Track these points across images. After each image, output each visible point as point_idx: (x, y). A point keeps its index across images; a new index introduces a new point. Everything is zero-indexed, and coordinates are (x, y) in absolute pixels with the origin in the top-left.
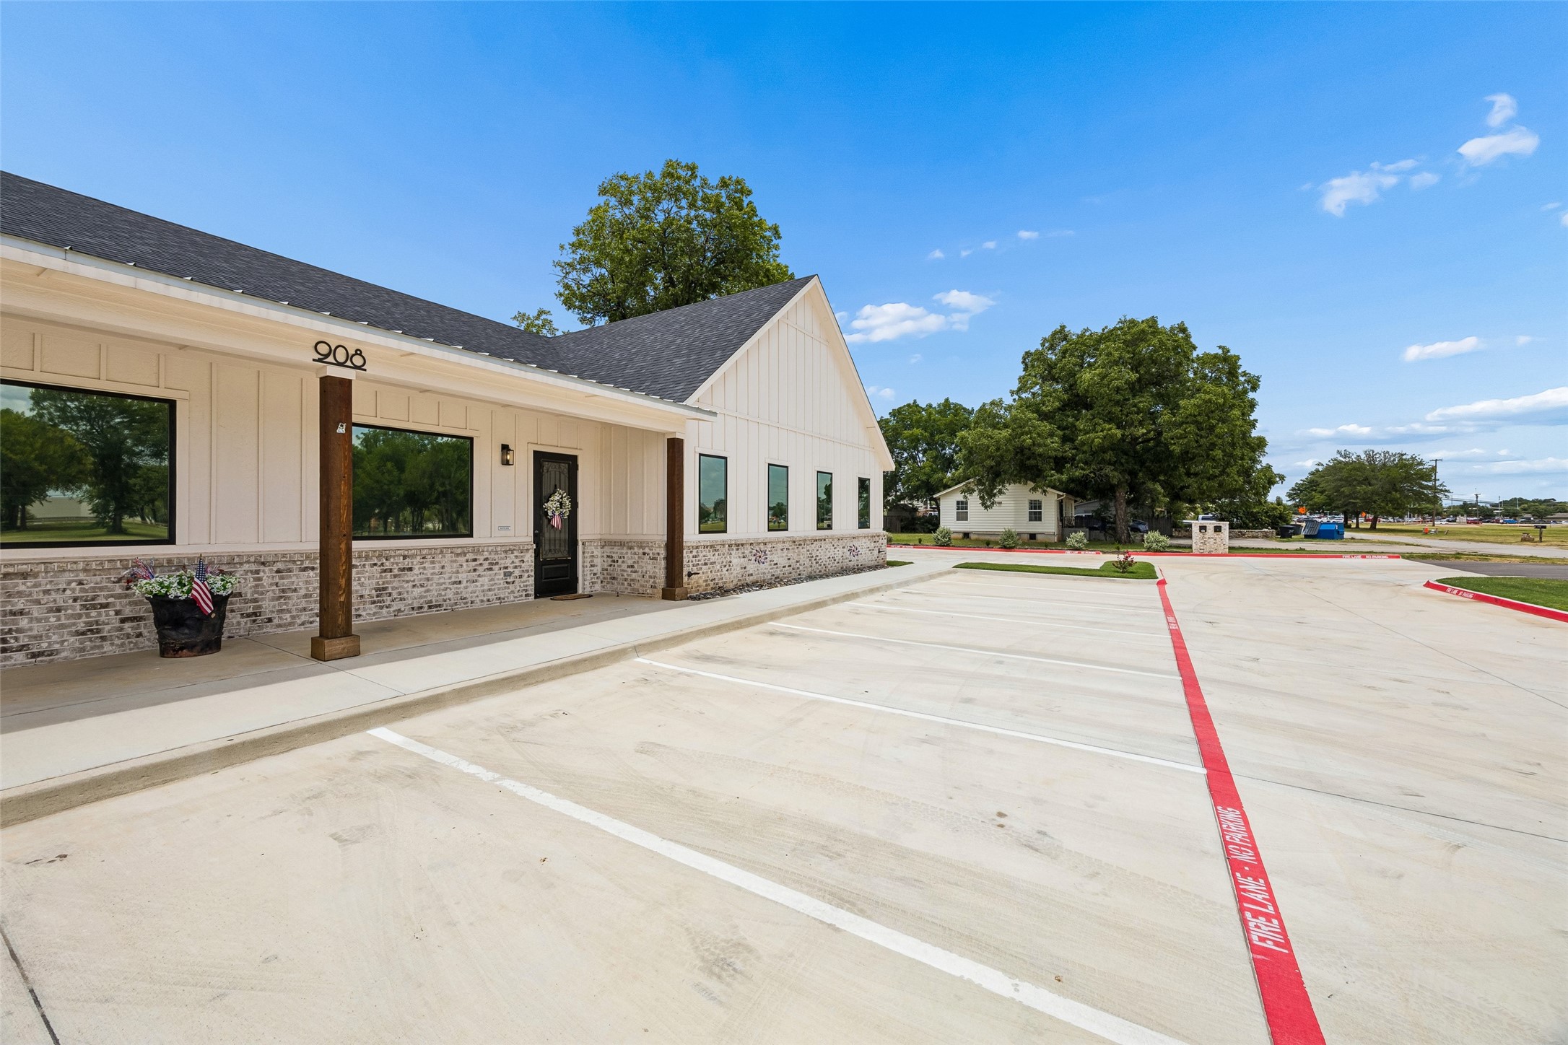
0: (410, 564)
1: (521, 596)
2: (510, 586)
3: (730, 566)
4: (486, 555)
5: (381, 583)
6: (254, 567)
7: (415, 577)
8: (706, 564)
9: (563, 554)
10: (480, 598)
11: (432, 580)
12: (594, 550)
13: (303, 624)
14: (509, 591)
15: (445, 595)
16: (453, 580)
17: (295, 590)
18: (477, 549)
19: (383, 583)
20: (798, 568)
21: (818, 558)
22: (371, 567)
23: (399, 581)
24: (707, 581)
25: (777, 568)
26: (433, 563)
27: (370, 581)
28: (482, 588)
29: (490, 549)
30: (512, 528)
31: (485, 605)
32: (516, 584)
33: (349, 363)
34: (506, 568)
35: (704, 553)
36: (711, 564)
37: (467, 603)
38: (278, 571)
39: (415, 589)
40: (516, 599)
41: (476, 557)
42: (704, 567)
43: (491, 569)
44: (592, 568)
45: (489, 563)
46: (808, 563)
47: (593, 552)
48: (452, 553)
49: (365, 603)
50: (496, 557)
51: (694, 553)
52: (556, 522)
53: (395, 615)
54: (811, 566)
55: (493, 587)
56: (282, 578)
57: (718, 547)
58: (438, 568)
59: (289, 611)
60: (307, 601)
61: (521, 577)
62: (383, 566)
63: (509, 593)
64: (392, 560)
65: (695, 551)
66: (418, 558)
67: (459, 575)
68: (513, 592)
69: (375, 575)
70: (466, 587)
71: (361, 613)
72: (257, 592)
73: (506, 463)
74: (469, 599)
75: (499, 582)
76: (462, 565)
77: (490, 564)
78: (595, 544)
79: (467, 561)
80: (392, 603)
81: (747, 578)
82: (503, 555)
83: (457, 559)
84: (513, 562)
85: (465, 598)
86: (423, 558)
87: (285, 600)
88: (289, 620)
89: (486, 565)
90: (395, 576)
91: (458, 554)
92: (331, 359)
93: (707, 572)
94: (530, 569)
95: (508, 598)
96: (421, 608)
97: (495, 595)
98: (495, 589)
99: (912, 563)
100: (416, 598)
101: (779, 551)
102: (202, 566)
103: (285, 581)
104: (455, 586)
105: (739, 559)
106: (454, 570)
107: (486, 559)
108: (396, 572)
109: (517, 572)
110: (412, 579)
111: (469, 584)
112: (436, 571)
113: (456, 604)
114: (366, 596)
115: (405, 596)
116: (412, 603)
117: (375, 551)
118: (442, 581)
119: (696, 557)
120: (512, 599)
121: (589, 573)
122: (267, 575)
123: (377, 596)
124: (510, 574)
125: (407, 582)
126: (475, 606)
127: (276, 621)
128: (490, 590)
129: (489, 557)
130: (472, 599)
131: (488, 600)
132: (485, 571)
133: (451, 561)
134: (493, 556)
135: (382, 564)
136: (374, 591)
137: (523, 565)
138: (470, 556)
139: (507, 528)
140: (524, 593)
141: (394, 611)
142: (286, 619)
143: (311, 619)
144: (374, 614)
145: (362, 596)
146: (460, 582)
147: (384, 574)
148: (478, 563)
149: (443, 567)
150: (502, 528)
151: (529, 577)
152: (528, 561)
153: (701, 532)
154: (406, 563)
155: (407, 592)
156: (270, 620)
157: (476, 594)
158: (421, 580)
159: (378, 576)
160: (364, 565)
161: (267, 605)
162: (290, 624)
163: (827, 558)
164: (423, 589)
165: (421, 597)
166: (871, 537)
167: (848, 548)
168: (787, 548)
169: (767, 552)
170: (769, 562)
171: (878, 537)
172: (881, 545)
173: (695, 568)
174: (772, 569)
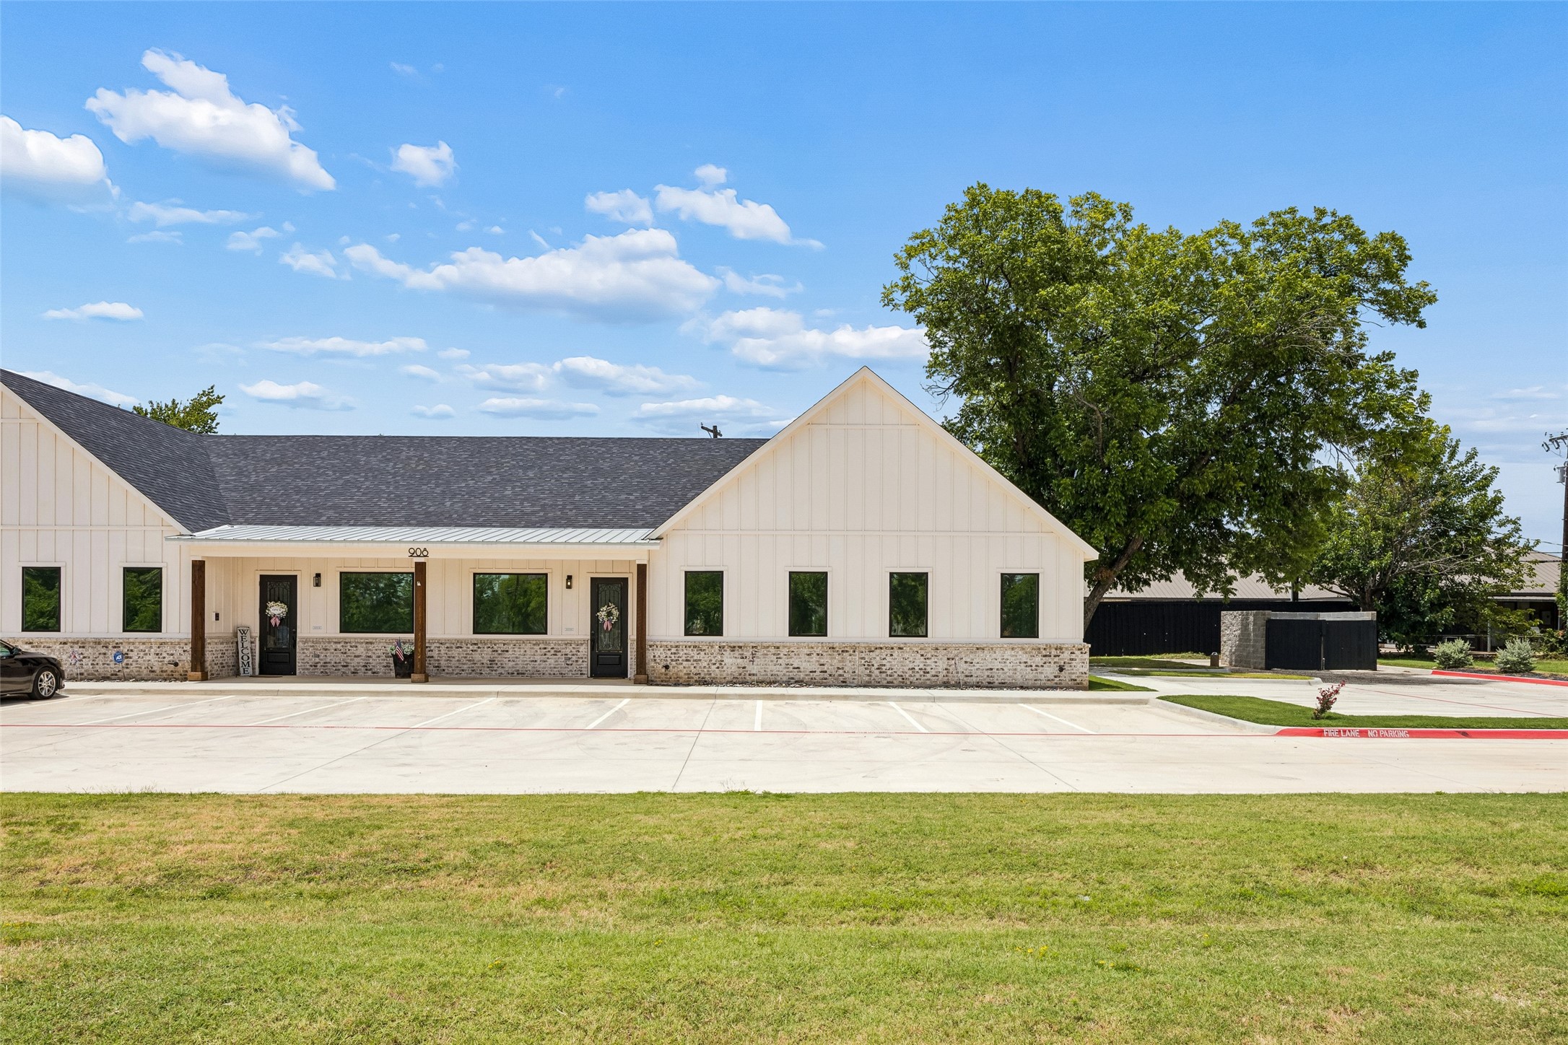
0: (507, 648)
1: (577, 674)
2: (569, 666)
3: (721, 664)
4: (552, 645)
5: (492, 657)
6: (438, 645)
9: (615, 649)
10: (548, 672)
11: (519, 658)
13: (458, 674)
14: (568, 670)
15: (527, 668)
16: (532, 659)
17: (455, 657)
18: (545, 642)
21: (884, 668)
22: (488, 649)
23: (502, 657)
24: (688, 674)
25: (799, 671)
26: (520, 648)
27: (487, 656)
28: (550, 666)
29: (554, 642)
30: (575, 629)
31: (552, 676)
32: (574, 665)
34: (566, 655)
36: (695, 661)
37: (540, 674)
38: (447, 648)
40: (573, 676)
41: (547, 646)
43: (556, 655)
45: (555, 651)
48: (532, 643)
49: (484, 667)
50: (560, 647)
51: (674, 650)
52: (608, 625)
54: (870, 675)
55: (557, 666)
56: (449, 651)
58: (523, 651)
59: (451, 667)
60: (459, 663)
61: (577, 661)
62: (493, 648)
64: (499, 645)
66: (512, 645)
67: (536, 657)
68: (571, 670)
70: (540, 665)
71: (483, 672)
72: (439, 657)
73: (569, 587)
74: (541, 672)
75: (561, 663)
76: (537, 651)
79: (541, 649)
80: (498, 669)
81: (748, 677)
82: (564, 646)
83: (535, 647)
84: (571, 651)
85: (539, 671)
86: (515, 645)
87: (451, 661)
89: (552, 652)
90: (499, 654)
91: (536, 644)
93: (689, 667)
94: (586, 657)
95: (567, 674)
96: (513, 673)
97: (559, 671)
100: (510, 668)
101: (802, 656)
104: (533, 663)
106: (533, 654)
107: (552, 648)
108: (500, 652)
109: (574, 658)
110: (508, 657)
111: (541, 663)
112: (522, 653)
113: (533, 674)
114: (485, 664)
115: (504, 665)
116: (508, 670)
117: (489, 640)
118: (525, 659)
120: (570, 675)
122: (443, 648)
123: (491, 664)
124: (569, 658)
125: (506, 658)
126: (545, 676)
127: (446, 671)
128: (555, 668)
130: (543, 672)
131: (554, 674)
132: (551, 655)
133: (532, 648)
134: (557, 647)
136: (489, 661)
137: (581, 654)
138: (542, 646)
139: (571, 629)
140: (581, 671)
144: (489, 673)
146: (536, 661)
147: (494, 653)
148: (548, 650)
149: (526, 651)
150: (567, 629)
151: (586, 662)
152: (585, 652)
153: (686, 635)
154: (505, 648)
156: (444, 670)
157: (546, 669)
158: (513, 658)
159: (491, 654)
161: (443, 663)
162: (452, 673)
164: (514, 663)
165: (513, 667)
166: (1039, 649)
167: (964, 659)
168: (818, 654)
169: (782, 655)
170: (784, 666)
171: (1056, 649)
172: (1072, 659)
173: (674, 663)
174: (791, 672)
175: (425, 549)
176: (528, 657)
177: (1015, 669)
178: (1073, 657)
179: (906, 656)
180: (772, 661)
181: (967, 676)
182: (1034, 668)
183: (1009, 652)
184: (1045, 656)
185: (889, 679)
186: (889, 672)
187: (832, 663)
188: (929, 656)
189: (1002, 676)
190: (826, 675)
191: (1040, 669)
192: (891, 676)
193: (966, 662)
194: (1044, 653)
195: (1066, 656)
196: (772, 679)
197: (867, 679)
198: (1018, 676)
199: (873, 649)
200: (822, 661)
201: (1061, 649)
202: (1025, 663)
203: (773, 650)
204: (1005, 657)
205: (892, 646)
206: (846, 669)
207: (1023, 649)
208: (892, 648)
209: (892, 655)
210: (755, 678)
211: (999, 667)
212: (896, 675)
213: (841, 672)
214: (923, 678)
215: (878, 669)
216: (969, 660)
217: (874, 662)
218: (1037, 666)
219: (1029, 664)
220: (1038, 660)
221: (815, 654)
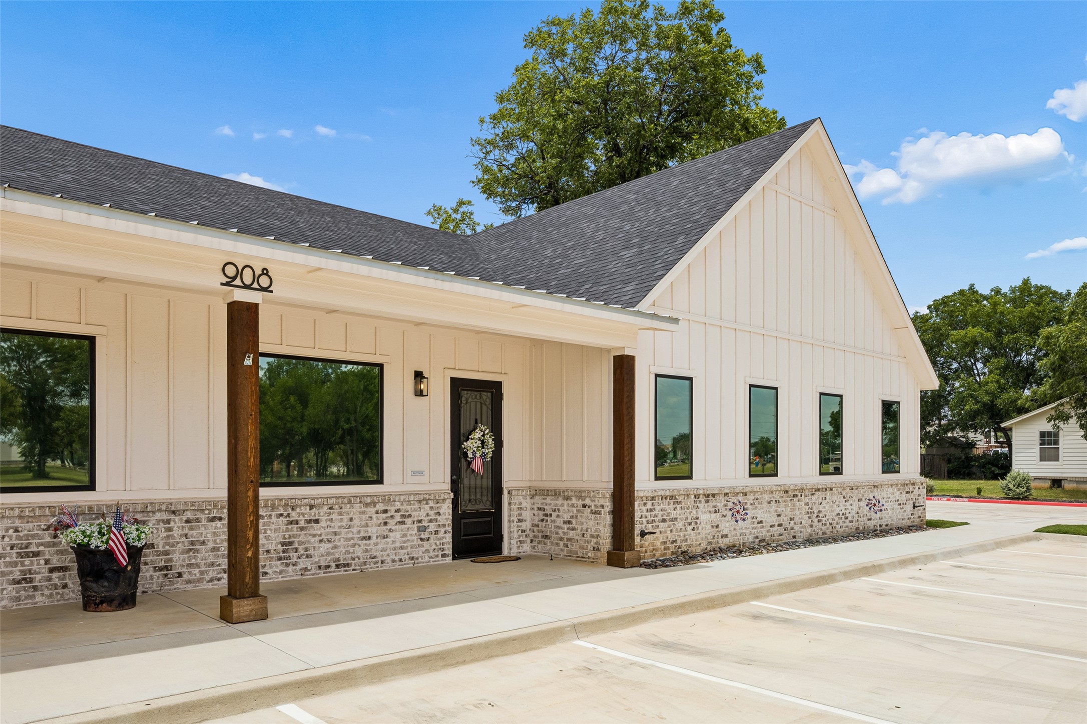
0: (317, 515)
1: (437, 556)
2: (425, 543)
3: (696, 523)
4: (398, 505)
5: (287, 536)
6: (165, 516)
7: (322, 530)
8: (664, 521)
9: (485, 505)
10: (391, 557)
11: (339, 535)
12: (522, 501)
13: (211, 581)
14: (424, 549)
15: (353, 553)
16: (362, 534)
17: (203, 543)
18: (388, 499)
19: (290, 537)
20: (792, 528)
21: (821, 515)
22: (278, 518)
23: (306, 534)
24: (665, 543)
25: (762, 527)
26: (340, 514)
27: (276, 534)
28: (394, 546)
29: (402, 498)
30: (426, 473)
31: (397, 565)
32: (431, 541)
33: (255, 285)
34: (420, 521)
35: (662, 506)
36: (672, 520)
37: (376, 563)
38: (188, 521)
39: (322, 545)
40: (431, 560)
41: (386, 508)
42: (661, 524)
43: (403, 523)
44: (520, 524)
45: (401, 515)
46: (806, 521)
47: (521, 503)
48: (360, 502)
49: (271, 559)
50: (409, 508)
51: (649, 506)
52: (477, 465)
53: (302, 575)
54: (811, 526)
55: (405, 545)
56: (191, 529)
57: (680, 499)
58: (346, 520)
59: (197, 566)
60: (215, 555)
61: (436, 532)
62: (289, 517)
63: (423, 553)
64: (298, 510)
65: (649, 504)
66: (326, 508)
67: (369, 529)
68: (427, 551)
69: (282, 527)
70: (376, 544)
71: (268, 571)
72: (168, 544)
73: (419, 393)
74: (380, 558)
75: (413, 538)
76: (371, 517)
77: (403, 516)
78: (524, 493)
79: (377, 513)
80: (299, 560)
81: (720, 540)
82: (417, 506)
83: (367, 510)
84: (428, 515)
85: (375, 557)
86: (330, 508)
87: (194, 553)
88: (198, 575)
89: (398, 518)
90: (302, 529)
91: (367, 504)
92: (238, 282)
93: (666, 532)
94: (447, 523)
95: (422, 557)
96: (328, 567)
97: (408, 554)
98: (407, 547)
99: (967, 524)
100: (322, 556)
101: (765, 505)
102: (119, 514)
103: (194, 532)
104: (364, 542)
105: (709, 515)
106: (363, 523)
107: (398, 511)
108: (302, 524)
109: (432, 527)
110: (319, 533)
111: (379, 540)
112: (344, 524)
113: (365, 563)
114: (272, 552)
115: (311, 552)
116: (319, 560)
117: (281, 500)
118: (350, 535)
119: (651, 510)
120: (427, 559)
121: (516, 529)
122: (177, 523)
123: (284, 552)
124: (426, 528)
125: (314, 536)
126: (386, 567)
127: (186, 577)
128: (402, 548)
129: (401, 508)
130: (383, 559)
131: (401, 560)
132: (396, 524)
133: (360, 512)
134: (405, 507)
135: (288, 515)
136: (280, 546)
137: (439, 518)
138: (380, 507)
139: (421, 473)
140: (440, 553)
141: (301, 570)
142: (195, 574)
143: (219, 576)
144: (281, 572)
145: (268, 551)
146: (370, 537)
147: (290, 527)
148: (389, 515)
149: (351, 520)
150: (415, 473)
151: (445, 532)
152: (444, 514)
153: (657, 478)
154: (313, 514)
155: (314, 548)
156: (180, 575)
157: (387, 553)
158: (328, 534)
159: (285, 529)
160: (270, 515)
161: (178, 559)
162: (200, 580)
163: (834, 514)
164: (330, 545)
165: (328, 554)
166: (900, 485)
168: (776, 501)
169: (749, 505)
170: (750, 520)
171: (912, 485)
172: (919, 495)
173: (650, 525)
174: (755, 528)
175: (265, 272)
176: (355, 530)
177: (894, 509)
178: (919, 492)
179: (834, 498)
181: (868, 520)
182: (902, 506)
183: (890, 490)
184: (906, 492)
185: (825, 529)
186: (824, 520)
187: (786, 512)
188: (847, 497)
189: (885, 517)
190: (783, 530)
191: (905, 507)
192: (825, 525)
193: (867, 503)
194: (902, 489)
195: (916, 491)
196: (743, 540)
197: (811, 530)
198: (893, 516)
199: (811, 491)
202: (898, 501)
203: (741, 498)
204: (888, 496)
205: (821, 486)
206: (796, 519)
207: (894, 485)
208: (825, 490)
211: (885, 507)
213: (793, 524)
215: (817, 517)
217: (814, 509)
220: (904, 497)
221: (774, 502)
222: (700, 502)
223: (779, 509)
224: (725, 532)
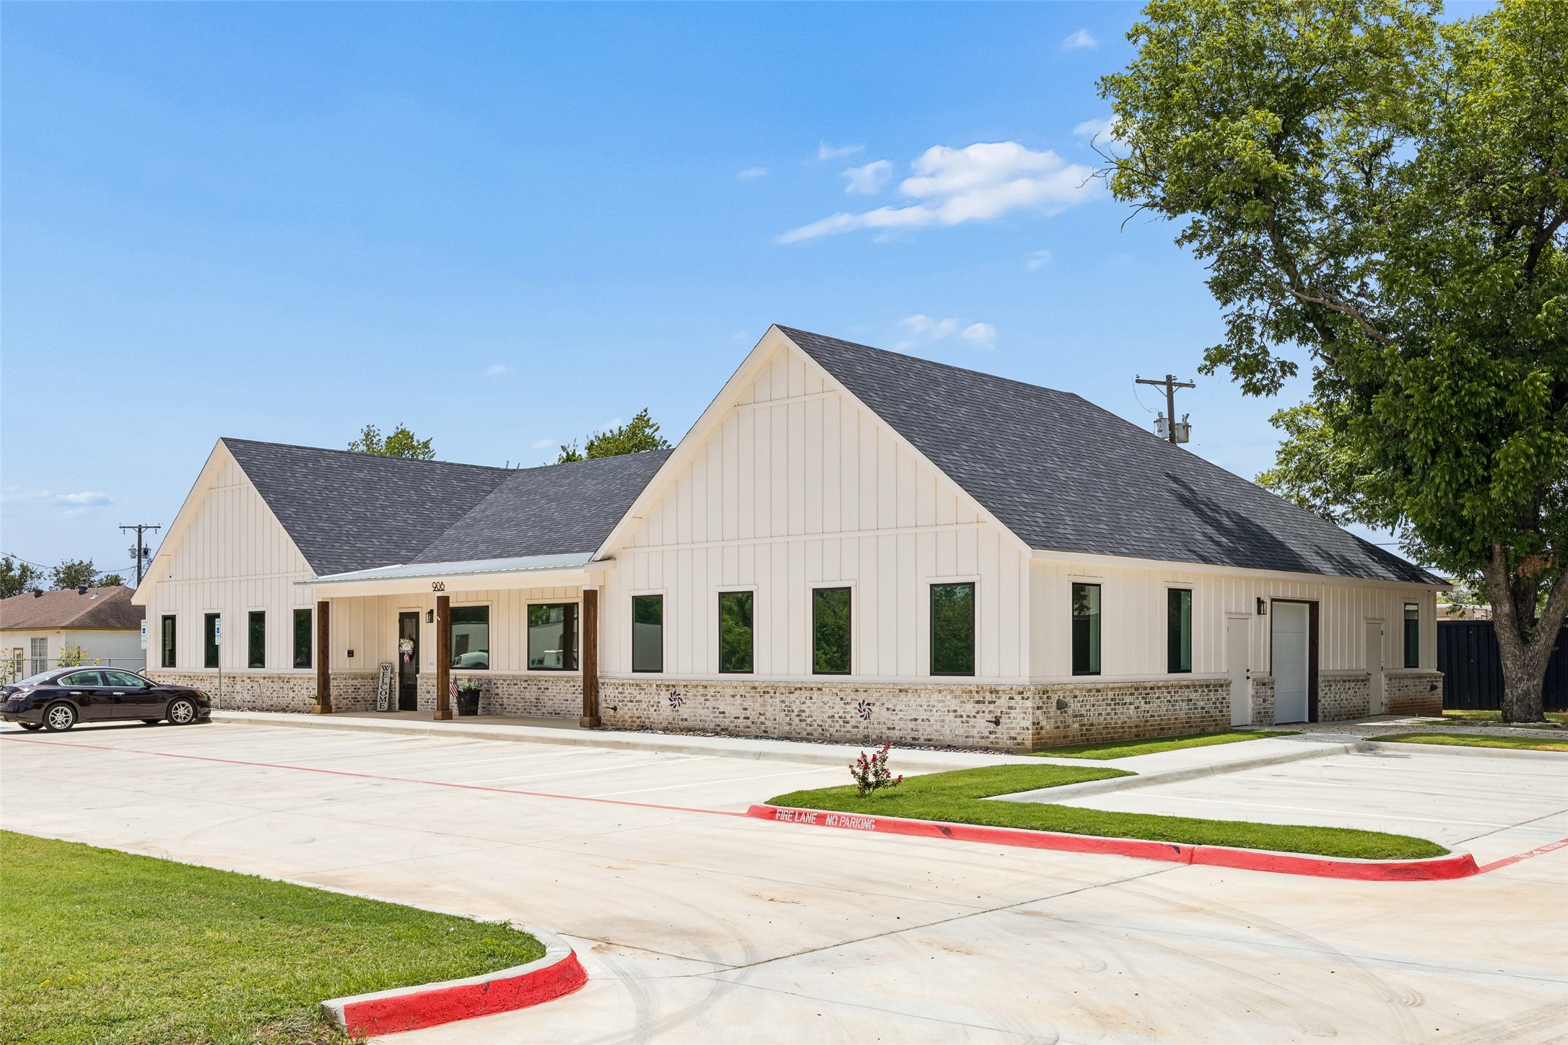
3: (658, 706)
8: (631, 701)
20: (762, 723)
21: (803, 714)
24: (632, 717)
25: (725, 717)
35: (629, 691)
36: (637, 702)
42: (629, 704)
46: (781, 717)
51: (620, 689)
54: (790, 724)
57: (645, 686)
81: (680, 723)
93: (632, 709)
101: (728, 698)
108: (543, 689)
119: (621, 693)
122: (505, 685)
153: (634, 671)
163: (826, 716)
166: (971, 692)
167: (886, 706)
168: (741, 696)
169: (709, 697)
170: (711, 710)
171: (991, 692)
172: (1011, 708)
173: (620, 704)
174: (717, 717)
176: (562, 695)
177: (943, 721)
178: (1012, 703)
179: (826, 699)
180: (700, 704)
181: (889, 729)
182: (965, 719)
183: (936, 696)
184: (978, 702)
185: (809, 729)
186: (809, 720)
187: (755, 706)
188: (849, 700)
189: (928, 730)
190: (749, 723)
191: (972, 721)
192: (810, 725)
193: (888, 709)
194: (977, 697)
195: (1003, 702)
196: (701, 725)
197: (787, 728)
198: (946, 731)
199: (793, 690)
200: (746, 705)
201: (997, 692)
202: (955, 711)
203: (701, 690)
204: (931, 703)
205: (813, 685)
206: (768, 715)
207: (952, 692)
208: (812, 689)
209: (811, 698)
210: (685, 724)
211: (925, 717)
212: (815, 724)
213: (762, 718)
214: (843, 729)
215: (798, 716)
216: (891, 706)
217: (794, 707)
218: (968, 716)
219: (959, 713)
220: (970, 708)
221: (739, 696)
222: (661, 690)
223: (745, 704)
224: (685, 717)
